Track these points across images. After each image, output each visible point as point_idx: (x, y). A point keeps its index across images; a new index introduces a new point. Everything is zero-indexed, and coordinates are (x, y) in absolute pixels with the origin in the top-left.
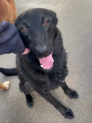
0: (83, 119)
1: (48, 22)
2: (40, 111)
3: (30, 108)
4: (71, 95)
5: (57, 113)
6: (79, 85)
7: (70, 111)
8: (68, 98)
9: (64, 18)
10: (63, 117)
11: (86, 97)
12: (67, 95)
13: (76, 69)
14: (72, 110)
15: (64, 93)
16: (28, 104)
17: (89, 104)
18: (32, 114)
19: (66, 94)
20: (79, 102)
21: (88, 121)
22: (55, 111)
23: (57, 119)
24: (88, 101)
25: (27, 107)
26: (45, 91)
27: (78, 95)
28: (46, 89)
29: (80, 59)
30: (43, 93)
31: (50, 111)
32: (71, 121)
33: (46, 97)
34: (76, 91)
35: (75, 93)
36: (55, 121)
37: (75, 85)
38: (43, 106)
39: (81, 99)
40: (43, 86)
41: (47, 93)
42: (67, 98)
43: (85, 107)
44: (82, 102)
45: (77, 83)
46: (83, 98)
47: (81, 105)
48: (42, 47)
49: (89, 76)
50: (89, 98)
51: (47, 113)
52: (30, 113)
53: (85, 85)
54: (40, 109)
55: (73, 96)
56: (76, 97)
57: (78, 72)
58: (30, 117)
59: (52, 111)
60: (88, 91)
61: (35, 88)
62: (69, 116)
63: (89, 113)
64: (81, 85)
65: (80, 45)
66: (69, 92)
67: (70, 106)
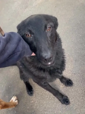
0: (78, 105)
1: (50, 28)
2: (40, 99)
3: (30, 96)
4: (67, 84)
5: (55, 100)
6: (73, 73)
7: (67, 98)
8: (64, 86)
9: (55, 7)
10: (61, 103)
11: (80, 85)
12: (63, 84)
13: (70, 59)
14: (68, 97)
15: (60, 81)
16: (29, 93)
17: (83, 91)
18: (32, 102)
19: (62, 82)
20: (74, 89)
21: (82, 107)
22: (53, 98)
23: (55, 105)
24: (82, 89)
25: (28, 95)
26: (45, 83)
27: (72, 83)
28: (45, 82)
29: (73, 48)
30: (42, 85)
31: (49, 99)
32: (68, 107)
33: (45, 87)
34: (71, 79)
35: (70, 81)
36: (54, 107)
37: (69, 73)
38: (42, 94)
39: (75, 86)
40: (43, 80)
41: (46, 84)
42: (62, 86)
43: (79, 94)
44: (76, 90)
45: (71, 71)
46: (77, 86)
47: (76, 92)
48: (47, 53)
49: (82, 65)
50: (82, 85)
51: (46, 100)
52: (31, 101)
53: (79, 73)
54: (40, 97)
55: (68, 84)
56: (71, 85)
57: (72, 61)
58: (31, 104)
59: (50, 99)
60: (81, 79)
61: (35, 81)
62: (65, 103)
63: (83, 99)
64: (75, 74)
65: (72, 34)
66: (64, 80)
67: (66, 94)
